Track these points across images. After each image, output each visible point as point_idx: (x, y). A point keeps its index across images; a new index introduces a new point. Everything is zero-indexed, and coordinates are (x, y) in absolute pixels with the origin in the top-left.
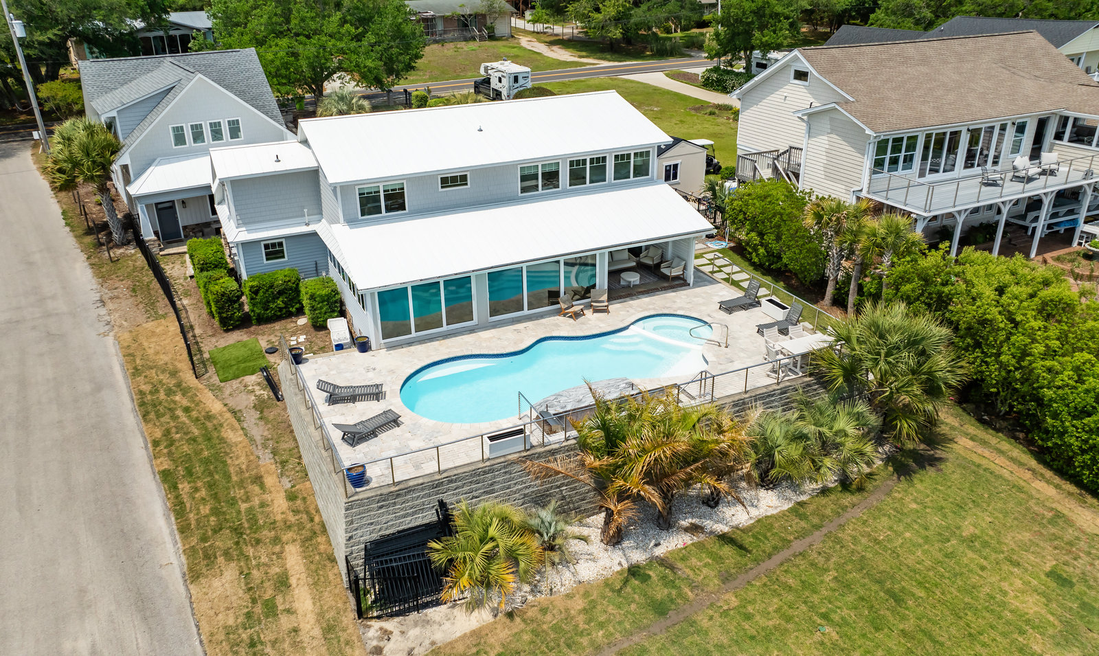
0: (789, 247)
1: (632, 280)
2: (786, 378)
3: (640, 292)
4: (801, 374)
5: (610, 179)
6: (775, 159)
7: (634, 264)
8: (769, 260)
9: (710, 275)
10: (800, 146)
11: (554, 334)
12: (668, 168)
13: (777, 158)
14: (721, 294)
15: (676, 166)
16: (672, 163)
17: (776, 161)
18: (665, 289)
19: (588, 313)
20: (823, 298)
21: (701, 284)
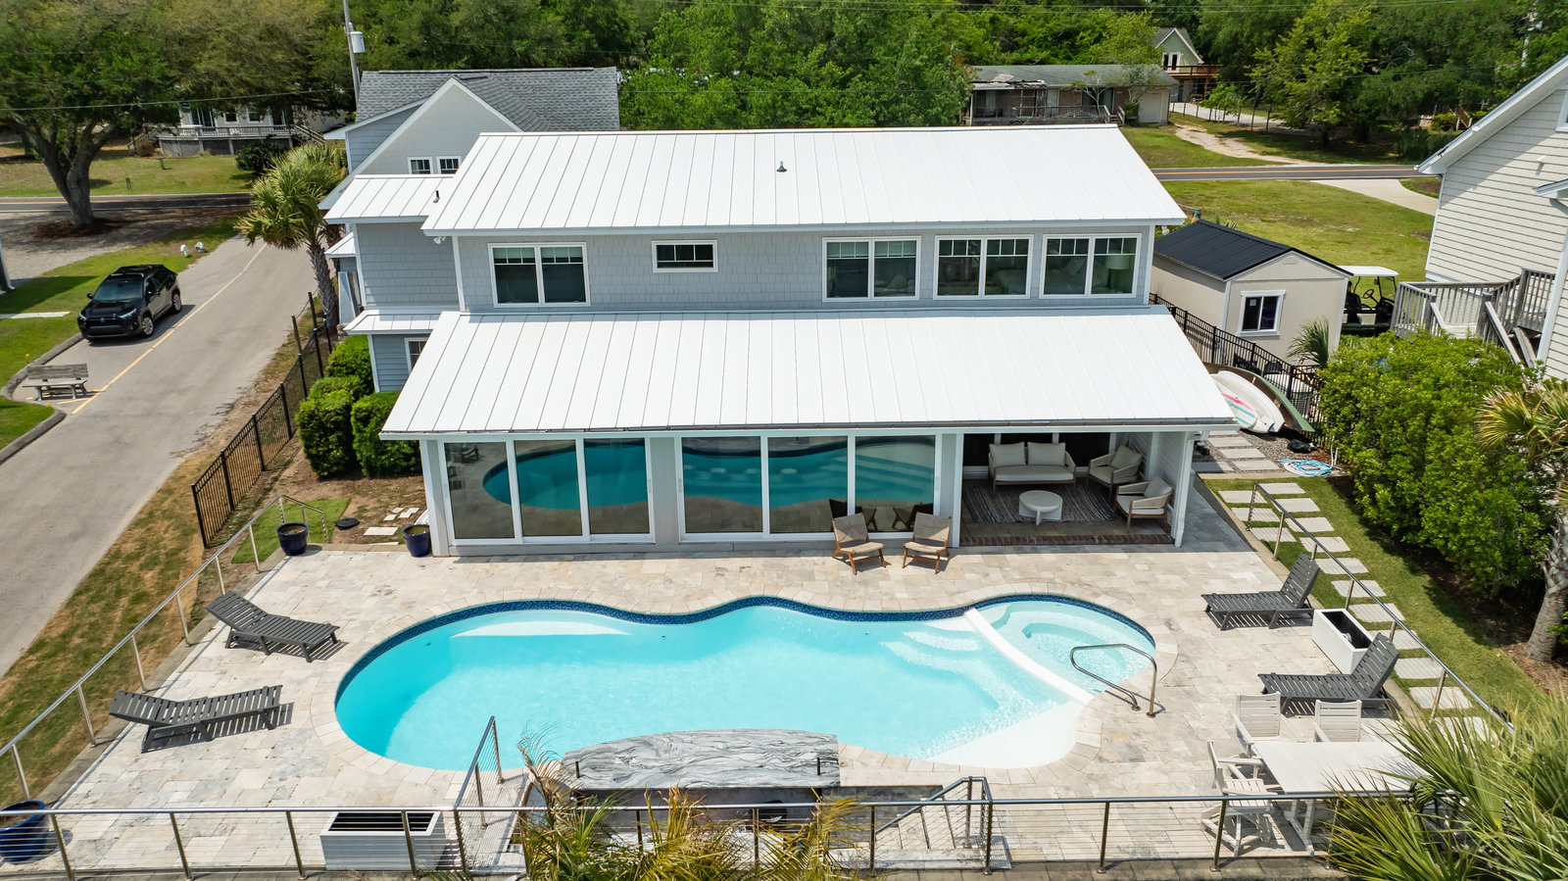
0: (1437, 494)
1: (1039, 509)
2: (1261, 852)
3: (1045, 539)
4: (1309, 850)
5: (1035, 288)
6: (1488, 298)
7: (1068, 477)
8: (1400, 520)
9: (1242, 528)
10: (1550, 271)
11: (782, 594)
12: (1253, 303)
13: (1493, 298)
14: (1235, 576)
15: (1272, 301)
16: (1264, 292)
17: (1489, 305)
18: (1111, 542)
19: (895, 561)
20: (1526, 637)
21: (1204, 545)
